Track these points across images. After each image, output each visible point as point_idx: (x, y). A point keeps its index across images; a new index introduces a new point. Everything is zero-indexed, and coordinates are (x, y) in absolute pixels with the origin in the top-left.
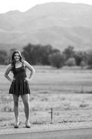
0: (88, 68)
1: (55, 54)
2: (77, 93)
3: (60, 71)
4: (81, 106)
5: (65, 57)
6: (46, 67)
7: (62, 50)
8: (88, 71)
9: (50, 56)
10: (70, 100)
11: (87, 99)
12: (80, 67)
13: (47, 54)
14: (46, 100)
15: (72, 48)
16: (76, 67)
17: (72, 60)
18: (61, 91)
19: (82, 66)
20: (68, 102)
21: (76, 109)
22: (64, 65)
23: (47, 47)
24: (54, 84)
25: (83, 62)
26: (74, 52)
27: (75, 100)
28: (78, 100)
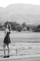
0: (32, 32)
1: (18, 26)
2: (27, 42)
3: (20, 33)
4: (29, 48)
5: (22, 27)
6: (14, 31)
7: (21, 24)
8: (32, 33)
9: (16, 26)
10: (25, 45)
11: (32, 45)
12: (29, 31)
13: (15, 26)
14: (14, 45)
15: (25, 23)
16: (27, 31)
17: (25, 28)
18: (20, 42)
19: (30, 31)
20: (24, 46)
21: (27, 49)
22: (22, 30)
23: (14, 23)
24: (18, 39)
25: (30, 29)
26: (26, 25)
27: (27, 45)
28: (28, 45)
